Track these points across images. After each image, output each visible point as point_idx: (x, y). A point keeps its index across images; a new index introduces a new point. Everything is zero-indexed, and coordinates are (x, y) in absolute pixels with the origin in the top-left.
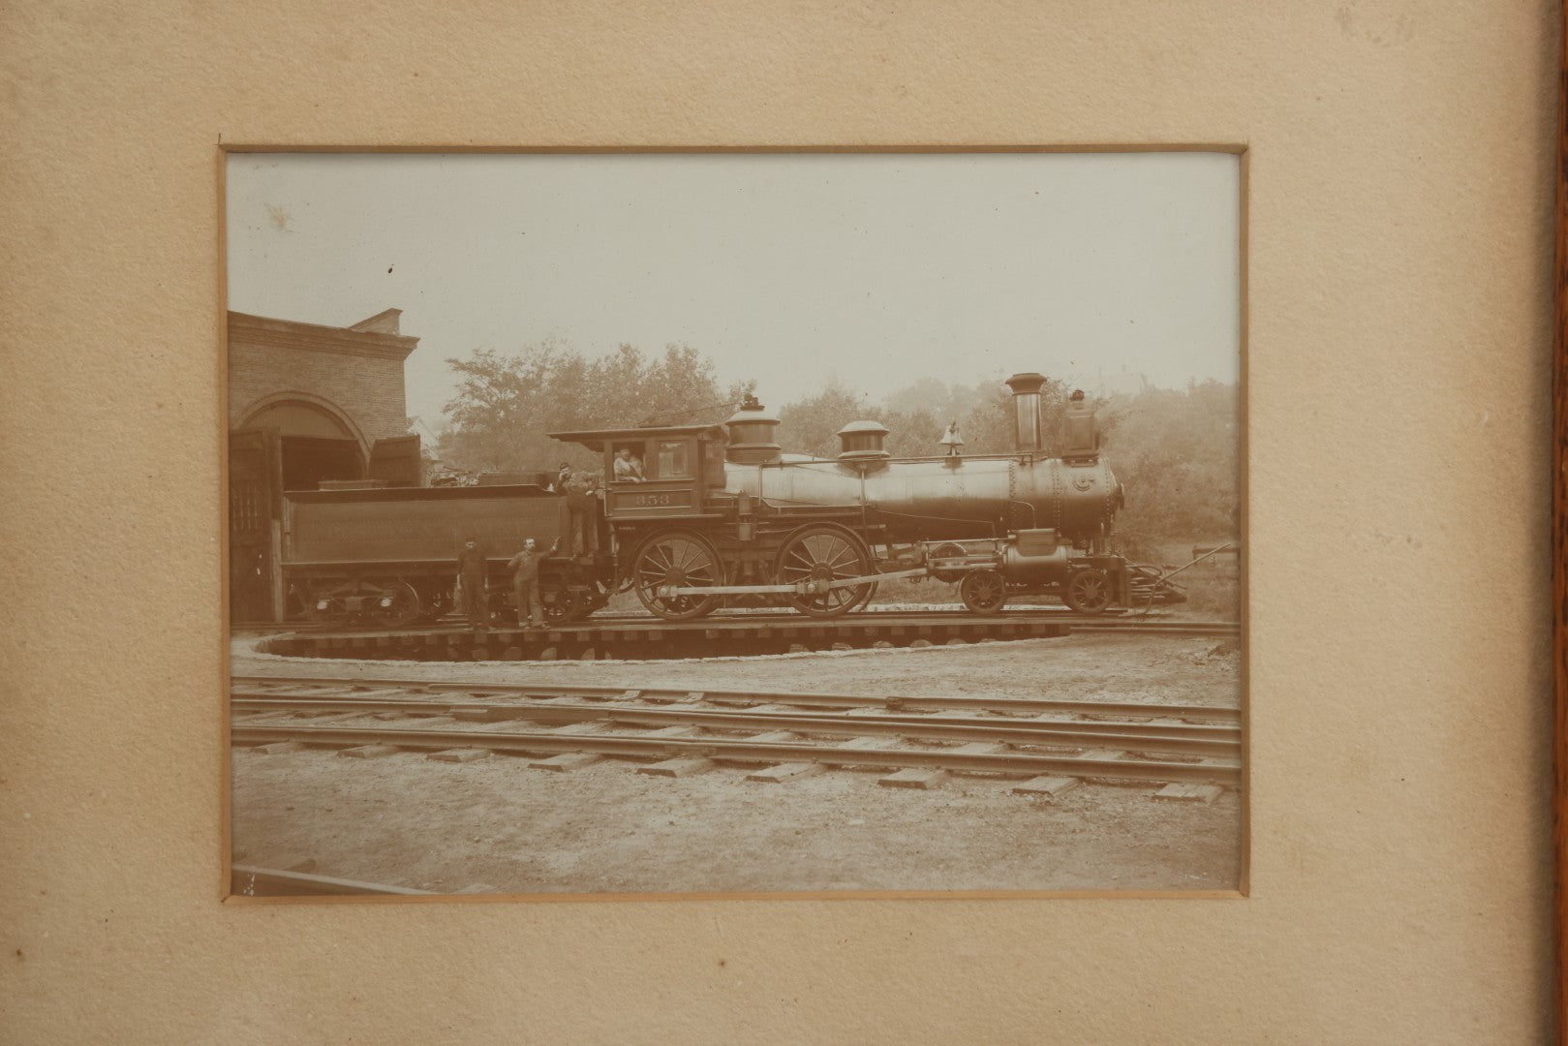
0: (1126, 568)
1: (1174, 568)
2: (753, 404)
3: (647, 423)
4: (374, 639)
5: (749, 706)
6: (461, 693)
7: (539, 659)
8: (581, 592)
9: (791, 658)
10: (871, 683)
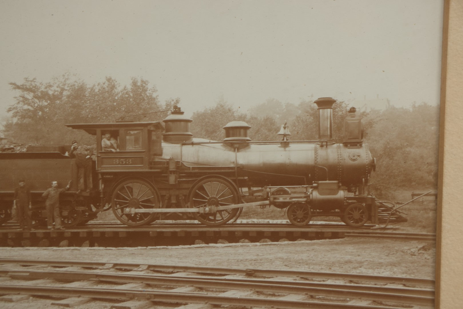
0: (375, 203)
1: (401, 204)
2: (178, 111)
3: (120, 120)
5: (172, 273)
6: (15, 264)
7: (59, 246)
8: (82, 210)
9: (196, 248)
10: (238, 261)
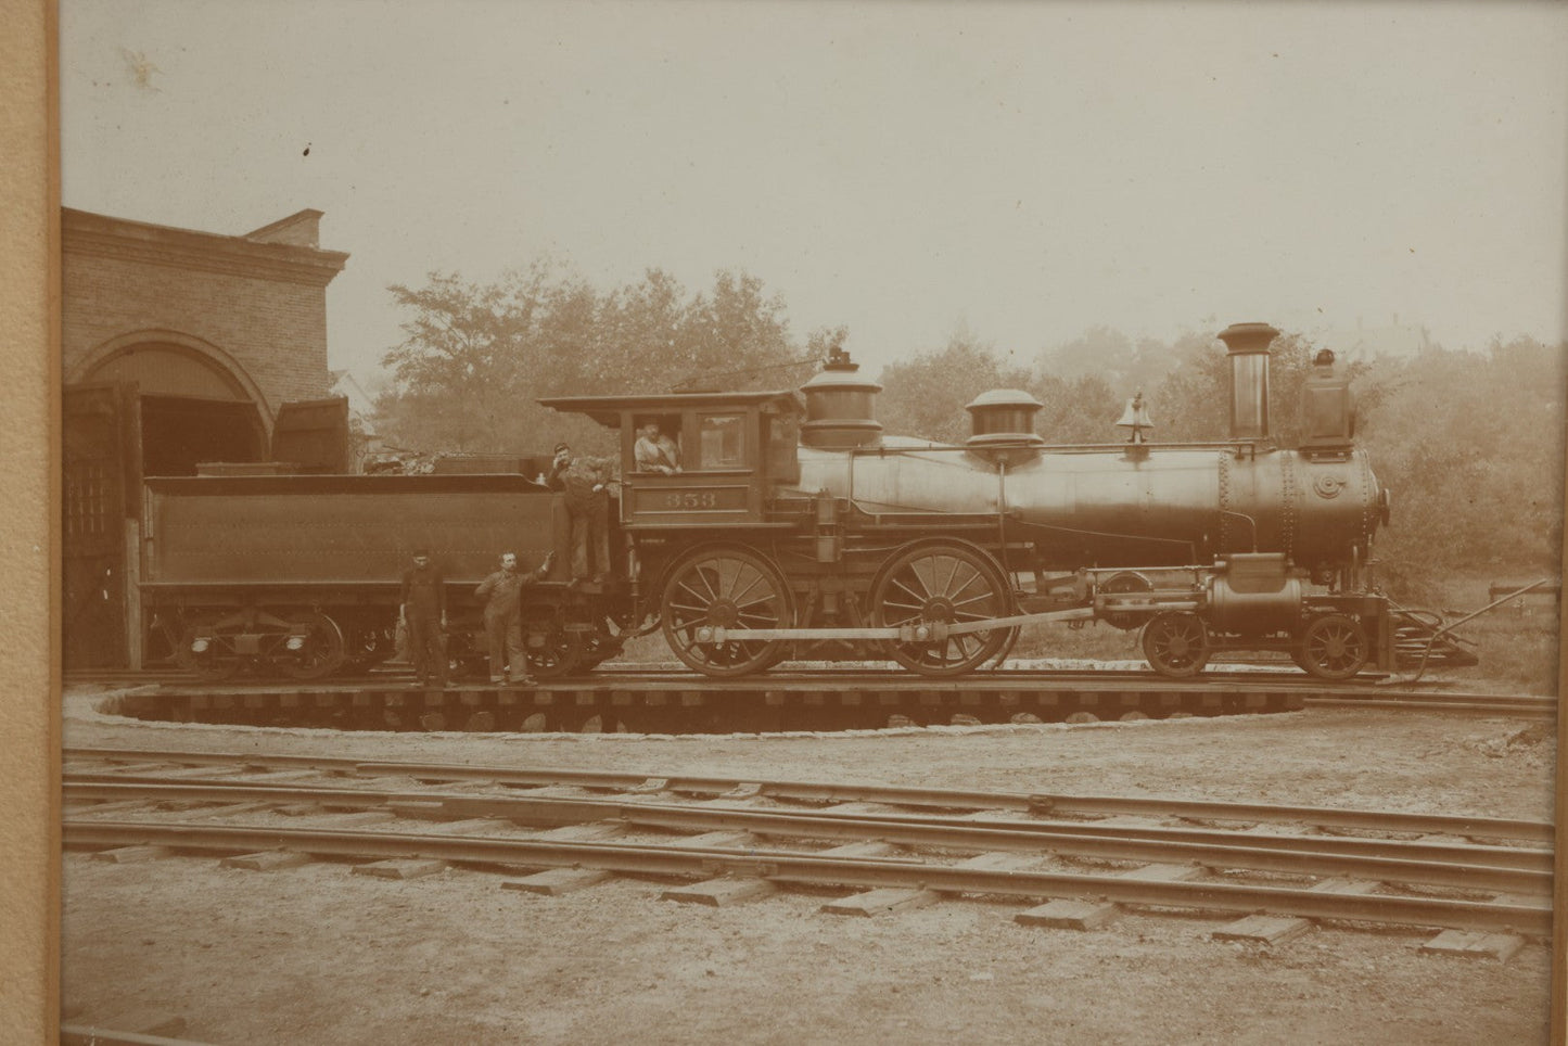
0: (1389, 613)
1: (1461, 615)
2: (842, 362)
3: (685, 387)
4: (277, 696)
5: (828, 804)
6: (405, 777)
7: (519, 729)
8: (583, 634)
9: (890, 736)
10: (1007, 773)
